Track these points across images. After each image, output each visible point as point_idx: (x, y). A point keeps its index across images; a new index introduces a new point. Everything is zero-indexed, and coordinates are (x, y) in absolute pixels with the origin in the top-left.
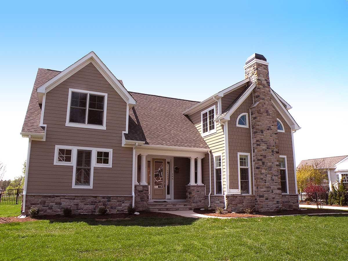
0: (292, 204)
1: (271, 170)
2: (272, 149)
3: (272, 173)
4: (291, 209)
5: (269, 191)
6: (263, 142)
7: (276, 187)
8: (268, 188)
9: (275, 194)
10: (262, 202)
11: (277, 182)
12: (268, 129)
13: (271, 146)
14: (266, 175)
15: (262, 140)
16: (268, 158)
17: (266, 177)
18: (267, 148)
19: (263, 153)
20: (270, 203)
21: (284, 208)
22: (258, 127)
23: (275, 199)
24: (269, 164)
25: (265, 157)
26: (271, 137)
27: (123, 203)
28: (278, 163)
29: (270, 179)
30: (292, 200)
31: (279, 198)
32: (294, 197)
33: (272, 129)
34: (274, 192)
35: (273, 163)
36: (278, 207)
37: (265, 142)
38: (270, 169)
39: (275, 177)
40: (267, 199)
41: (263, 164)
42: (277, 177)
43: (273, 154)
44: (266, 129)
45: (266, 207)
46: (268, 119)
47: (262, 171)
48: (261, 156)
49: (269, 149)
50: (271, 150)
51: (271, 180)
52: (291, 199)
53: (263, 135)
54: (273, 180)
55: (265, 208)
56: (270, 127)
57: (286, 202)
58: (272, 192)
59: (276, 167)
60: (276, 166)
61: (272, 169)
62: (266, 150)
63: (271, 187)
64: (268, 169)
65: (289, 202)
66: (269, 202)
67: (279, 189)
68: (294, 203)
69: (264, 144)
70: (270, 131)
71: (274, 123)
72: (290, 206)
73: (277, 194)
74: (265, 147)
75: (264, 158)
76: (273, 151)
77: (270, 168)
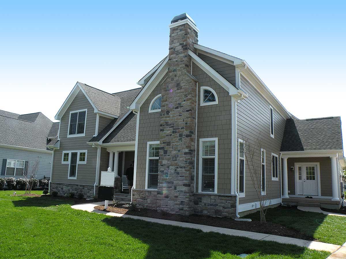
0: (221, 208)
1: (176, 160)
2: (180, 132)
3: (176, 164)
4: (219, 215)
5: (171, 187)
6: (167, 125)
7: (181, 183)
8: (170, 183)
9: (179, 192)
10: (160, 200)
11: (183, 176)
12: (177, 108)
13: (178, 129)
14: (168, 167)
15: (166, 123)
16: (173, 145)
17: (168, 169)
18: (173, 132)
19: (167, 139)
20: (171, 203)
21: (206, 213)
22: (164, 108)
23: (178, 198)
24: (174, 152)
25: (169, 144)
26: (179, 117)
27: (90, 191)
28: (187, 150)
29: (173, 171)
30: (222, 203)
31: (184, 197)
32: (227, 198)
33: (182, 106)
34: (178, 188)
35: (179, 151)
36: (182, 209)
37: (172, 126)
38: (174, 159)
39: (181, 169)
40: (167, 197)
41: (164, 153)
42: (184, 169)
43: (180, 139)
44: (173, 108)
45: (165, 207)
46: (178, 94)
47: (162, 162)
48: (164, 143)
49: (176, 132)
50: (178, 134)
51: (175, 173)
52: (221, 201)
53: (169, 117)
54: (178, 173)
55: (162, 207)
56: (180, 104)
57: (211, 205)
58: (175, 188)
59: (184, 156)
60: (184, 154)
61: (178, 158)
62: (171, 135)
63: (174, 182)
64: (172, 159)
65: (217, 205)
66: (170, 201)
67: (185, 185)
68: (225, 208)
69: (169, 128)
70: (179, 109)
71: (187, 97)
72: (217, 212)
73: (182, 191)
74: (169, 131)
75: (167, 145)
76: (181, 135)
77: (175, 157)
